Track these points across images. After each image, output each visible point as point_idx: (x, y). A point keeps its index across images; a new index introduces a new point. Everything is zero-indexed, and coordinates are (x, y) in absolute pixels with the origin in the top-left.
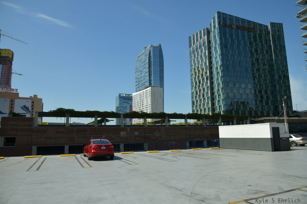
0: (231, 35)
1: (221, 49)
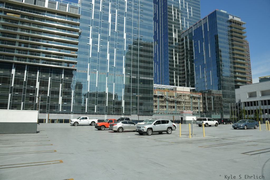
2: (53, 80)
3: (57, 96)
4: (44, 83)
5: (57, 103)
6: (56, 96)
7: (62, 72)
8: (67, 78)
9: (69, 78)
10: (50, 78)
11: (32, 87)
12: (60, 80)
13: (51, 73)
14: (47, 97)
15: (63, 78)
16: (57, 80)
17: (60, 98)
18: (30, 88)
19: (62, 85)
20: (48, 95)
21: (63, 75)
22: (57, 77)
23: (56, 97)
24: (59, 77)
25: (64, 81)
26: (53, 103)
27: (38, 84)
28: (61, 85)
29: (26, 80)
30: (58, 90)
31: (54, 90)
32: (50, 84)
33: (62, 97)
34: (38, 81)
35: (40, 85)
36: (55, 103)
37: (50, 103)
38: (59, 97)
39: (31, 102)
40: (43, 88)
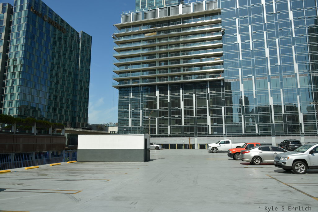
0: (41, 27)
1: (26, 38)
2: (197, 97)
3: (205, 115)
4: (188, 102)
5: (205, 124)
6: (203, 115)
7: (207, 85)
8: (214, 92)
9: (216, 92)
10: (194, 95)
11: (177, 108)
12: (205, 96)
13: (195, 88)
14: (193, 117)
15: (209, 92)
16: (202, 96)
17: (209, 118)
18: (174, 109)
19: (209, 101)
20: (194, 116)
21: (209, 89)
22: (202, 93)
23: (203, 117)
24: (204, 93)
25: (211, 96)
26: (201, 124)
27: (182, 103)
28: (207, 101)
29: (170, 101)
30: (205, 108)
31: (200, 108)
32: (195, 102)
33: (211, 117)
34: (183, 101)
35: (185, 105)
36: (203, 124)
37: (198, 124)
38: (207, 117)
39: (177, 125)
40: (188, 107)
